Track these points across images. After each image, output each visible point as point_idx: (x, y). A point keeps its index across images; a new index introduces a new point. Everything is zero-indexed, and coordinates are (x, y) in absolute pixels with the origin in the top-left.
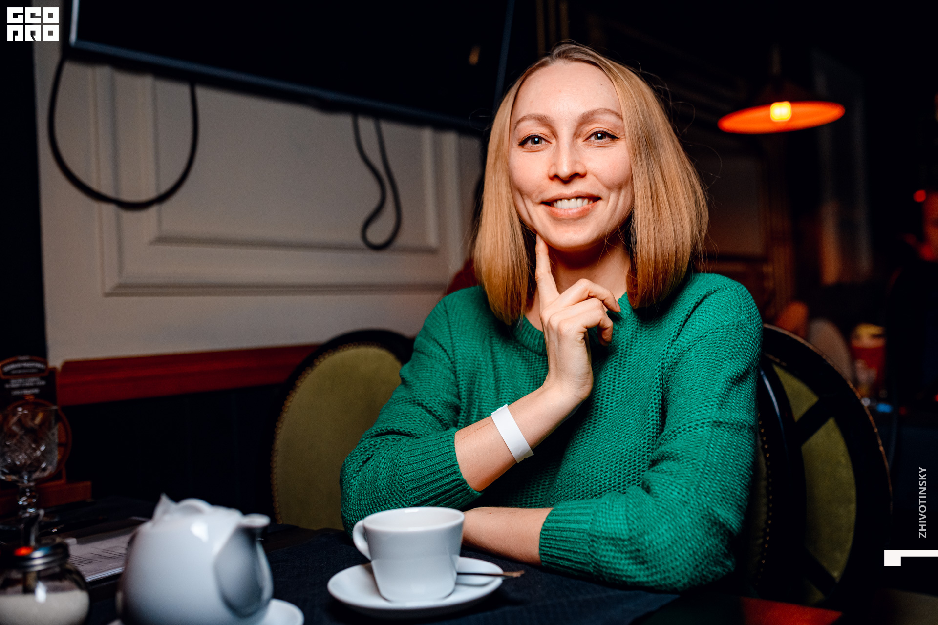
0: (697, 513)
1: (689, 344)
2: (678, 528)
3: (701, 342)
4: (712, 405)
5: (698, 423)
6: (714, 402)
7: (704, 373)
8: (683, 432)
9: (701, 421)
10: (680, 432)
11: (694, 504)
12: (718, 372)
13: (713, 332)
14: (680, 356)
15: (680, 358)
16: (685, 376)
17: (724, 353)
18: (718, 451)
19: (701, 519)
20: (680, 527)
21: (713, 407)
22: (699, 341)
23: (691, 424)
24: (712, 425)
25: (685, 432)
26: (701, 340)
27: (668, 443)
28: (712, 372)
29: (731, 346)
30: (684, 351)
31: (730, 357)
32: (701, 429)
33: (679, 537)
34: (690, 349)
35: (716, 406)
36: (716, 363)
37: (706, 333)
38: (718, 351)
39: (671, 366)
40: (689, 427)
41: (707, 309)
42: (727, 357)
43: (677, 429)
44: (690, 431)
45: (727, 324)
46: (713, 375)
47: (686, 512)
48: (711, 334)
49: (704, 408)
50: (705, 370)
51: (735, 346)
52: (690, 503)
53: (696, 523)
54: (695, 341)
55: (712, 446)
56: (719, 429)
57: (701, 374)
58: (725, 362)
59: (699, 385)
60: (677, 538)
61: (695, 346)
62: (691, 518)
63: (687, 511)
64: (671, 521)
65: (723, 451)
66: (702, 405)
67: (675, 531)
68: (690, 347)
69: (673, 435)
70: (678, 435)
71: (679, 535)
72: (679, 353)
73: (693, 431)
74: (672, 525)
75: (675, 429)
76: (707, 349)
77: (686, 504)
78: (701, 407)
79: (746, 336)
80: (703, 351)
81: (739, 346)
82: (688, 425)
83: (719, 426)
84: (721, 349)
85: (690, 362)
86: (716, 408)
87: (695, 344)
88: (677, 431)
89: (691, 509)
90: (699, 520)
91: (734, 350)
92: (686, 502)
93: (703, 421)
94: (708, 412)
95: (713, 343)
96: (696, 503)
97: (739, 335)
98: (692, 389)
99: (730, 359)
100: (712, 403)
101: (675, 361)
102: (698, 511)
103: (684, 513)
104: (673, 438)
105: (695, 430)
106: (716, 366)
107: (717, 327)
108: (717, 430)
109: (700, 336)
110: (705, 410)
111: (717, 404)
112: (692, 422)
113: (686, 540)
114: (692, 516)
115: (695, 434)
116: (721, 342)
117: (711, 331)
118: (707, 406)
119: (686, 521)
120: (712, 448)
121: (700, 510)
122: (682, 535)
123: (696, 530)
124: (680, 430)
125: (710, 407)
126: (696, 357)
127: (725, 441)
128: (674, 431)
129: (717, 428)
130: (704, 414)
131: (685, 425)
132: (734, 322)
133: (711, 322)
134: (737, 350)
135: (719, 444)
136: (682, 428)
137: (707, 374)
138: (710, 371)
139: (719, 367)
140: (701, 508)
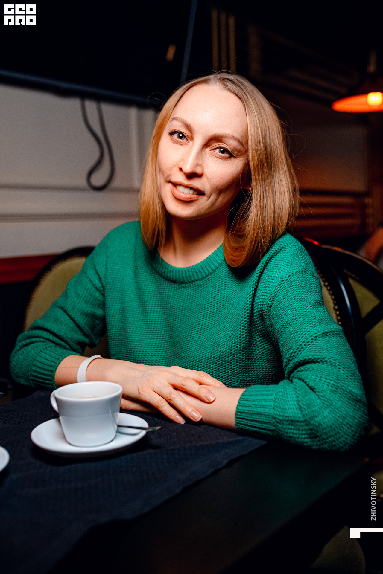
0: (344, 397)
1: (275, 291)
2: (336, 410)
3: (282, 287)
4: (314, 325)
5: (313, 337)
6: (314, 322)
7: (295, 307)
8: (304, 347)
9: (314, 336)
10: (302, 348)
11: (341, 391)
12: (304, 303)
13: (287, 279)
14: (271, 301)
15: (272, 302)
16: (283, 313)
17: (302, 290)
18: (335, 351)
19: (348, 400)
20: (337, 409)
21: (315, 326)
22: (280, 288)
23: (308, 340)
24: (322, 336)
25: (306, 346)
26: (282, 286)
27: (296, 357)
28: (300, 304)
29: (304, 284)
30: (273, 297)
31: (307, 291)
32: (316, 341)
33: (338, 417)
34: (276, 294)
35: (317, 324)
36: (300, 298)
37: (283, 281)
38: (297, 290)
39: (267, 309)
40: (307, 343)
41: (278, 263)
42: (305, 292)
43: (300, 346)
44: (309, 344)
45: (295, 271)
46: (302, 306)
47: (337, 398)
48: (287, 281)
49: (310, 328)
50: (295, 305)
51: (306, 284)
52: (338, 391)
53: (346, 404)
54: (278, 288)
55: (330, 349)
56: (327, 337)
57: (294, 308)
58: (305, 296)
59: (296, 315)
60: (337, 418)
61: (279, 291)
62: (342, 401)
63: (337, 396)
64: (330, 406)
65: (338, 350)
66: (308, 327)
67: (335, 412)
68: (276, 293)
69: (298, 351)
70: (302, 350)
71: (338, 415)
72: (270, 300)
73: (311, 344)
74: (332, 408)
75: (298, 347)
76: (289, 291)
77: (335, 392)
78: (308, 329)
79: (310, 276)
80: (287, 293)
81: (309, 283)
82: (306, 341)
83: (327, 335)
84: (299, 288)
85: (282, 303)
86: (317, 325)
87: (278, 290)
88: (300, 348)
89: (340, 395)
90: (347, 401)
91: (307, 287)
92: (335, 391)
93: (315, 335)
94: (314, 330)
95: (291, 286)
96: (342, 390)
97: (306, 277)
98: (293, 319)
99: (307, 293)
100: (313, 323)
101: (269, 305)
102: (345, 395)
103: (336, 399)
104: (299, 353)
105: (312, 343)
106: (301, 300)
107: (289, 275)
108: (326, 338)
109: (280, 284)
110: (312, 329)
111: (317, 323)
112: (308, 338)
113: (344, 417)
114: (342, 400)
115: (313, 345)
116: (296, 284)
117: (286, 279)
118: (311, 326)
119: (339, 404)
120: (331, 350)
121: (346, 394)
122: (340, 414)
123: (348, 409)
124: (302, 346)
125: (314, 326)
126: (284, 298)
127: (335, 343)
128: (298, 348)
129: (326, 337)
130: (312, 332)
131: (304, 342)
132: (299, 269)
133: (284, 273)
134: (309, 286)
135: (333, 346)
136: (303, 344)
137: (297, 307)
138: (298, 304)
139: (303, 300)
140: (346, 393)
